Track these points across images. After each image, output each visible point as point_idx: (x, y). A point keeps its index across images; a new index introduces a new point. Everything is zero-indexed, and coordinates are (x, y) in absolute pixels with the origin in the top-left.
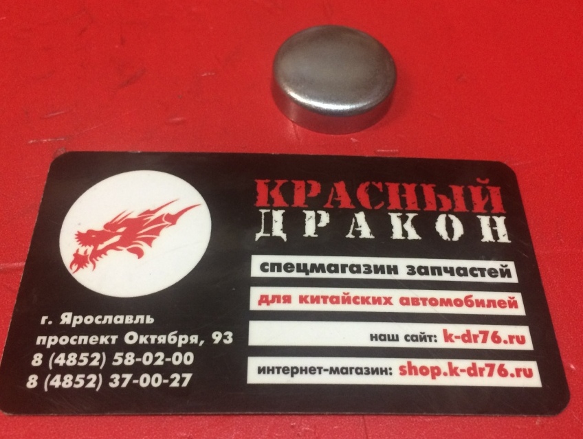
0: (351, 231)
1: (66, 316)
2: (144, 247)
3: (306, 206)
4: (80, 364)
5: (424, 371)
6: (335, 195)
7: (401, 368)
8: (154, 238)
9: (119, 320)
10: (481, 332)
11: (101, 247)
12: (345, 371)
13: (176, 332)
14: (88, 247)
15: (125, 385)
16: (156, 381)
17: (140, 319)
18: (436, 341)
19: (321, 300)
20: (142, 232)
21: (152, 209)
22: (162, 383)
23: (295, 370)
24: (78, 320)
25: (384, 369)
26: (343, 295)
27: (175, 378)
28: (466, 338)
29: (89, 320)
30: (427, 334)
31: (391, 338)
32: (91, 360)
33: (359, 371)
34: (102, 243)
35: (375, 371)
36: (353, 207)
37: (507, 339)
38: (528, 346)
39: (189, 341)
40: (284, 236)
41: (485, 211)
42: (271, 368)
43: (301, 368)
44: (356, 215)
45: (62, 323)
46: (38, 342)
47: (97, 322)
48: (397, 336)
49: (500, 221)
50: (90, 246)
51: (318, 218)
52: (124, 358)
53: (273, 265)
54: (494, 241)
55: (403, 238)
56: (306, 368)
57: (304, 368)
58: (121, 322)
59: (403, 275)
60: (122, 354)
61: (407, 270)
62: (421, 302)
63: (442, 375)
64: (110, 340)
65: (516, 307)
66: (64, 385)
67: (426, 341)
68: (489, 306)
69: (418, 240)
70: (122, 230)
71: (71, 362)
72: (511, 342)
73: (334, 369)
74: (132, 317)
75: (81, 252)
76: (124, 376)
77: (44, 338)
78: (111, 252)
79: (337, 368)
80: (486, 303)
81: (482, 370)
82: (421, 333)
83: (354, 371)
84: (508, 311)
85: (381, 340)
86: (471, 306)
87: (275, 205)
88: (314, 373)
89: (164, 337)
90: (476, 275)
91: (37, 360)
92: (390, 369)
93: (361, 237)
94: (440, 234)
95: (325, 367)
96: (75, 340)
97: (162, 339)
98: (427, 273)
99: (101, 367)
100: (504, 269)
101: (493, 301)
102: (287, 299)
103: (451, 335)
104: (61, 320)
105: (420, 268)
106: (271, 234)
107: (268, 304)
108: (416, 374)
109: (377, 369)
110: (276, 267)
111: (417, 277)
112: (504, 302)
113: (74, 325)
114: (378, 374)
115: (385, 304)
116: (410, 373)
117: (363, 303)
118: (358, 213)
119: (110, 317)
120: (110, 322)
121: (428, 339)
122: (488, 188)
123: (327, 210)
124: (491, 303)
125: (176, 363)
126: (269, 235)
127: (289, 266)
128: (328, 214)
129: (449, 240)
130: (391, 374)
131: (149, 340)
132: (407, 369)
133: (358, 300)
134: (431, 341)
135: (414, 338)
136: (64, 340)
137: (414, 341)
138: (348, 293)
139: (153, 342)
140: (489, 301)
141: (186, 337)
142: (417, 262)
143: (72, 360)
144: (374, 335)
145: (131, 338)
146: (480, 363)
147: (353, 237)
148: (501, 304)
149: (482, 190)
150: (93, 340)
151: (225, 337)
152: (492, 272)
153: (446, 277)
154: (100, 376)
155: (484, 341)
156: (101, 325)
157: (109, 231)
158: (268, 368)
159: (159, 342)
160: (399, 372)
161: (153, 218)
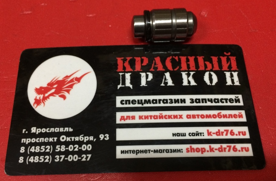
0: (163, 82)
1: (34, 129)
2: (66, 94)
3: (142, 70)
4: (41, 151)
5: (198, 150)
6: (155, 64)
7: (187, 149)
8: (70, 90)
9: (57, 130)
10: (225, 130)
11: (46, 95)
12: (161, 151)
13: (83, 135)
14: (41, 95)
15: (62, 160)
16: (75, 158)
17: (67, 129)
18: (203, 135)
19: (149, 118)
20: (65, 87)
21: (69, 75)
22: (78, 159)
23: (138, 152)
24: (39, 131)
25: (179, 150)
26: (160, 115)
27: (84, 157)
28: (218, 134)
29: (44, 130)
30: (199, 132)
31: (182, 135)
32: (46, 149)
33: (167, 151)
34: (47, 93)
35: (175, 151)
36: (164, 70)
37: (237, 133)
38: (248, 136)
39: (89, 139)
40: (131, 86)
41: (228, 70)
42: (127, 151)
43: (141, 150)
44: (166, 74)
45: (32, 132)
46: (22, 142)
47: (48, 131)
48: (185, 134)
49: (235, 74)
50: (41, 94)
51: (147, 76)
52: (60, 148)
53: (126, 101)
54: (232, 84)
55: (189, 85)
56: (143, 150)
57: (142, 151)
58: (58, 131)
59: (188, 103)
60: (59, 146)
61: (190, 101)
62: (197, 117)
63: (206, 151)
64: (54, 140)
65: (242, 117)
66: (35, 161)
67: (199, 136)
68: (229, 117)
69: (195, 86)
70: (55, 86)
71: (37, 150)
72: (239, 135)
73: (156, 150)
74: (63, 128)
75: (38, 98)
76: (61, 156)
77: (25, 140)
78: (51, 97)
79: (157, 150)
80: (228, 116)
81: (225, 149)
82: (196, 132)
83: (165, 151)
84: (238, 120)
85: (178, 136)
86: (221, 117)
87: (126, 71)
88: (147, 153)
89: (78, 137)
90: (223, 102)
91: (22, 150)
92: (182, 150)
93: (168, 85)
94: (206, 82)
95: (151, 150)
96: (38, 140)
97: (77, 139)
98: (199, 102)
99: (51, 153)
100: (237, 99)
101: (231, 115)
102: (133, 118)
103: (211, 132)
104: (31, 131)
105: (196, 99)
106: (125, 86)
107: (124, 121)
108: (194, 152)
109: (176, 150)
110: (128, 102)
111: (195, 104)
112: (237, 116)
113: (37, 133)
114: (176, 152)
115: (180, 118)
116: (191, 152)
117: (169, 118)
118: (166, 72)
119: (53, 129)
120: (53, 131)
121: (200, 134)
122: (230, 57)
123: (151, 72)
124: (230, 116)
125: (84, 150)
126: (124, 86)
127: (134, 101)
128: (152, 74)
129: (210, 85)
130: (182, 152)
131: (71, 139)
132: (190, 149)
133: (166, 117)
134: (201, 135)
135: (193, 134)
136: (33, 140)
137: (193, 136)
138: (162, 114)
139: (73, 140)
140: (229, 115)
141: (88, 137)
142: (194, 97)
143: (38, 149)
144: (174, 134)
145: (63, 138)
146: (224, 146)
147: (164, 85)
148: (235, 116)
149: (227, 58)
150: (46, 140)
151: (105, 137)
152: (231, 100)
153: (209, 104)
154: (50, 156)
155: (226, 135)
156: (49, 132)
157: (50, 87)
158: (126, 151)
159: (76, 140)
160: (186, 151)
161: (69, 79)
